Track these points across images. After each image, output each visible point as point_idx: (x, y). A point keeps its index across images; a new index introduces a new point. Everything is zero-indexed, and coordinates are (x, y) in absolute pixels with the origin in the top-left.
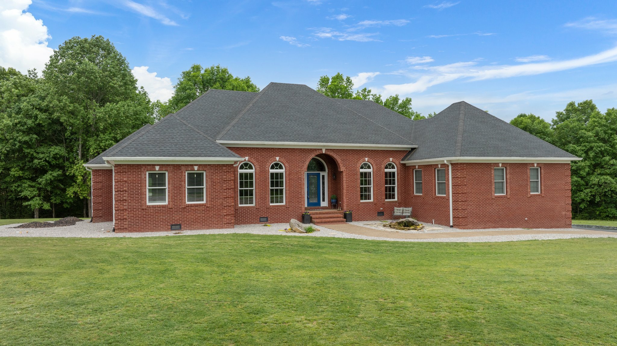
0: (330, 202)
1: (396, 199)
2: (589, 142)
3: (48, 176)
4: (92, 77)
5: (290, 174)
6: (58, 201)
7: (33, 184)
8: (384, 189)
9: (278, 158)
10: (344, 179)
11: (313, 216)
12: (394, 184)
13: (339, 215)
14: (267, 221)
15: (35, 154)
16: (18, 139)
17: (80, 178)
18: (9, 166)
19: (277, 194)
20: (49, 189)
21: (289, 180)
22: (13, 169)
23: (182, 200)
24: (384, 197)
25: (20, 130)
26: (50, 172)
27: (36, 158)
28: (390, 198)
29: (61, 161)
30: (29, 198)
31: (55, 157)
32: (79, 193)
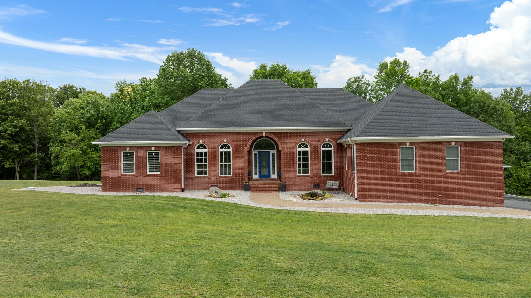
0: (278, 175)
1: (332, 174)
5: (236, 153)
8: (321, 165)
9: (225, 140)
10: (282, 156)
11: (252, 186)
12: (331, 160)
13: (276, 185)
19: (226, 168)
21: (235, 157)
23: (145, 171)
24: (321, 172)
28: (326, 173)
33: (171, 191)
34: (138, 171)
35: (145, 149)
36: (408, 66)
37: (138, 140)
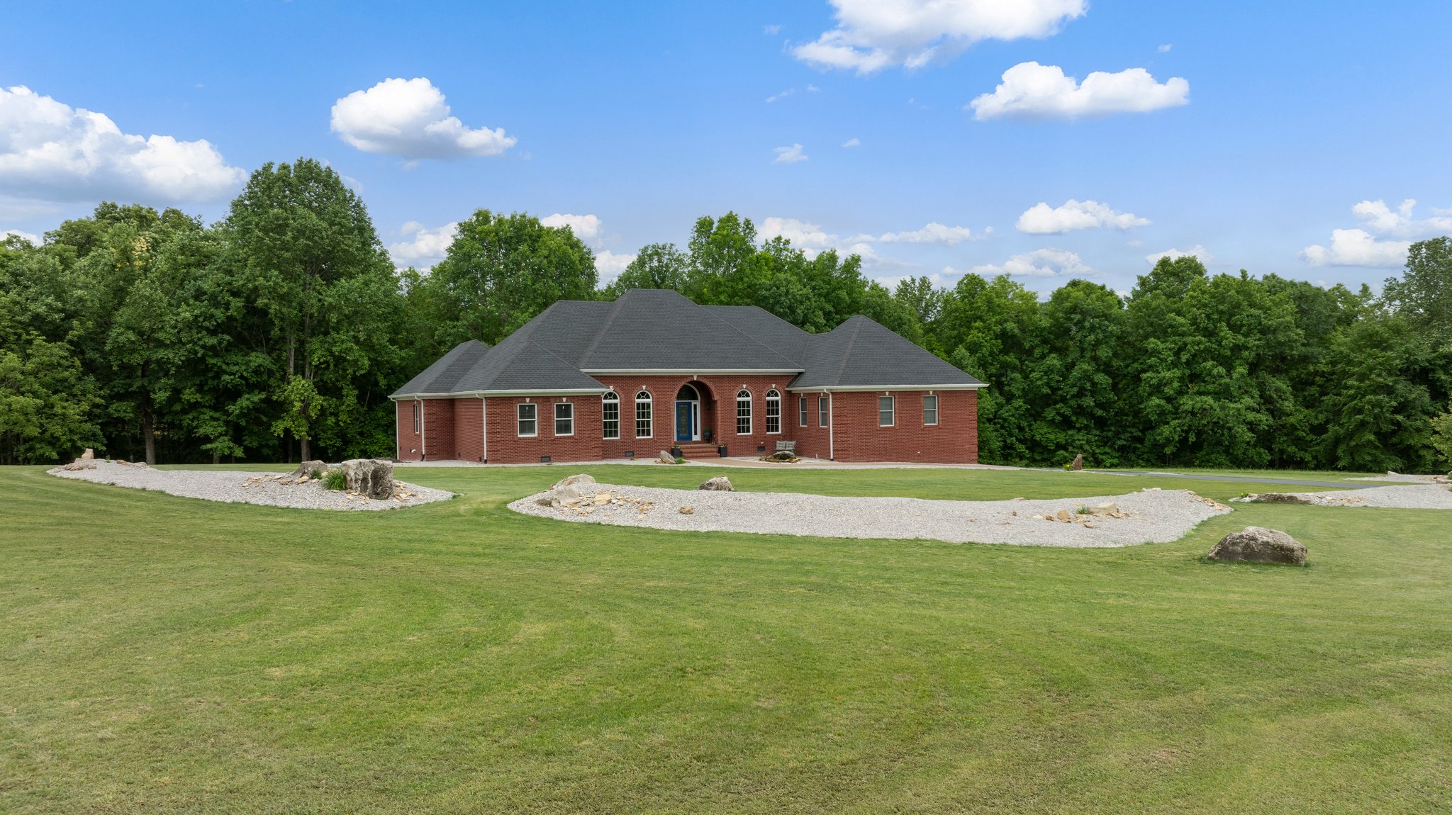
0: (703, 435)
1: (780, 432)
2: (1183, 335)
3: (244, 402)
4: (316, 238)
5: (657, 404)
6: (255, 444)
7: (217, 415)
8: (765, 420)
9: (644, 387)
10: (719, 409)
11: (683, 451)
12: (777, 414)
13: (713, 450)
14: (633, 455)
15: (224, 367)
16: (201, 343)
17: (298, 405)
18: (180, 386)
19: (643, 428)
20: (243, 423)
21: (656, 410)
22: (187, 391)
23: (551, 433)
24: (765, 430)
25: (202, 327)
26: (247, 396)
27: (225, 372)
28: (772, 431)
29: (265, 377)
30: (212, 437)
31: (257, 372)
32: (293, 429)
33: (590, 460)
35: (552, 400)
37: (543, 388)
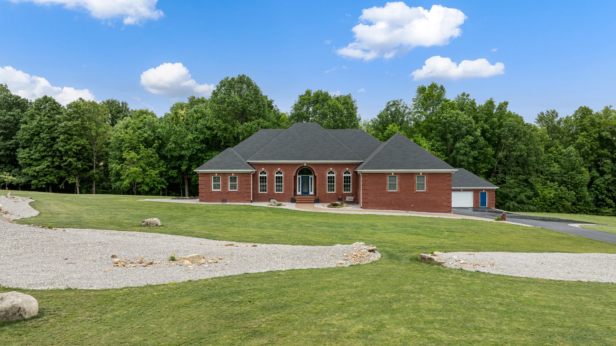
0: (314, 192)
1: (351, 192)
4: (236, 106)
5: (285, 177)
8: (343, 186)
9: (279, 169)
10: (317, 180)
11: (297, 199)
12: (350, 183)
13: (315, 199)
19: (279, 187)
21: (285, 180)
23: (227, 189)
24: (343, 190)
28: (347, 191)
33: (245, 202)
34: (223, 188)
35: (227, 174)
36: (444, 90)
37: (223, 169)
